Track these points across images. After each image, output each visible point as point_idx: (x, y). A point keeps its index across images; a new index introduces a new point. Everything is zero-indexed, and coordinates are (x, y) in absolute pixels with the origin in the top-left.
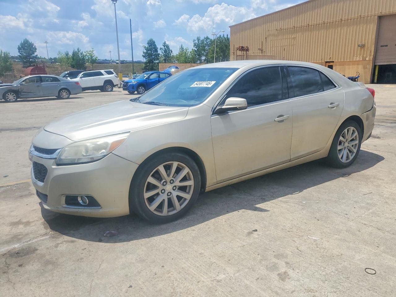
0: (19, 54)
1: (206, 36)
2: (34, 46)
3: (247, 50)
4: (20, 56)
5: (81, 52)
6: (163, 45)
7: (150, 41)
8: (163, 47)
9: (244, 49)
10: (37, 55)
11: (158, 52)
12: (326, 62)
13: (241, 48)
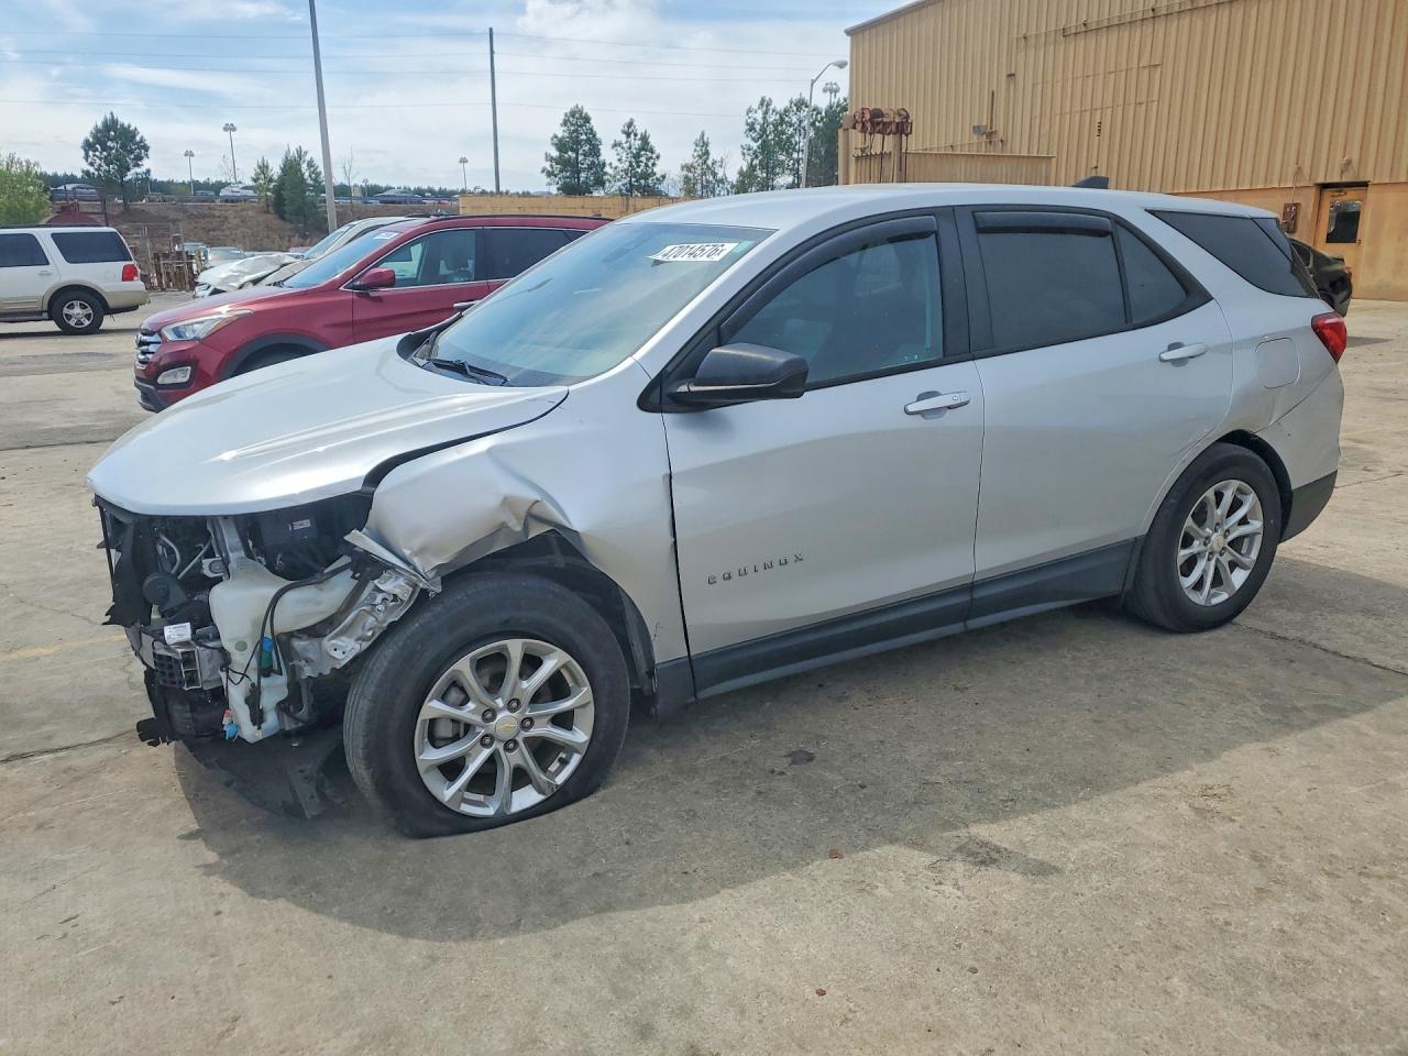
0: (87, 167)
1: (796, 97)
2: (138, 138)
3: (902, 128)
4: (87, 173)
5: (308, 158)
6: (624, 132)
7: (573, 114)
8: (623, 138)
9: (885, 124)
10: (148, 171)
11: (601, 158)
12: (1324, 186)
13: (867, 116)
